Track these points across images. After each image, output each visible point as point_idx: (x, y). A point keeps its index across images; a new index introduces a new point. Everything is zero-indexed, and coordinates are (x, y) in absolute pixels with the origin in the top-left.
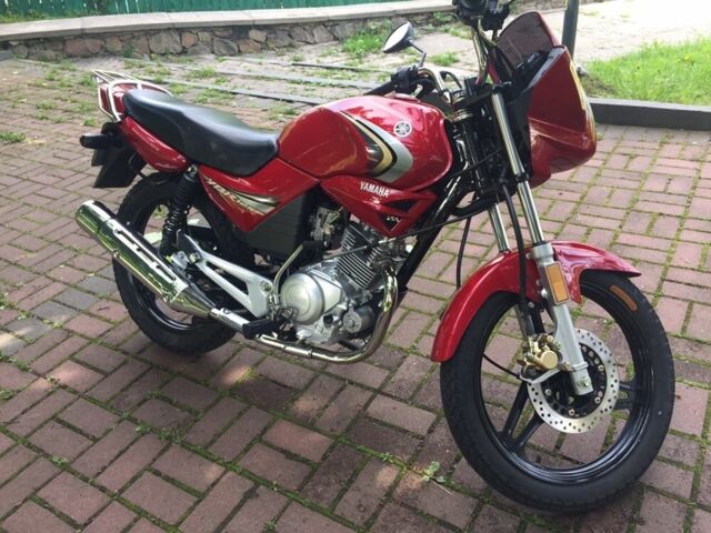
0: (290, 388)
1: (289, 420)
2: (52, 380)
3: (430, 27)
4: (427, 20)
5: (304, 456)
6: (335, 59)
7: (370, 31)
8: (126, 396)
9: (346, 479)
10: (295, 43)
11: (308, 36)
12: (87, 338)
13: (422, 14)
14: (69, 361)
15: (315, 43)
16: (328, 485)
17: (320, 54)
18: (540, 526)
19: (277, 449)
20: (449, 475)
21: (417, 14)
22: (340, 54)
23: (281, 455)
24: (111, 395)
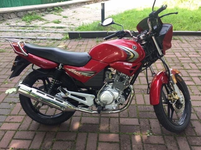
0: (95, 124)
1: (102, 133)
2: (12, 148)
3: (47, 12)
4: (45, 10)
5: (114, 141)
6: (21, 23)
7: (29, 14)
8: (45, 144)
9: (130, 143)
10: (5, 19)
11: (9, 16)
12: (13, 130)
13: (44, 9)
14: (13, 140)
15: (12, 19)
16: (126, 146)
17: (15, 22)
18: (178, 136)
19: (106, 142)
20: (152, 132)
21: (42, 9)
22: (22, 22)
23: (108, 143)
24: (40, 146)
